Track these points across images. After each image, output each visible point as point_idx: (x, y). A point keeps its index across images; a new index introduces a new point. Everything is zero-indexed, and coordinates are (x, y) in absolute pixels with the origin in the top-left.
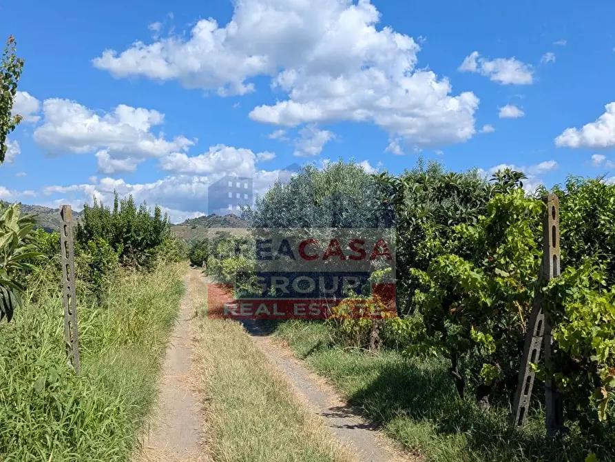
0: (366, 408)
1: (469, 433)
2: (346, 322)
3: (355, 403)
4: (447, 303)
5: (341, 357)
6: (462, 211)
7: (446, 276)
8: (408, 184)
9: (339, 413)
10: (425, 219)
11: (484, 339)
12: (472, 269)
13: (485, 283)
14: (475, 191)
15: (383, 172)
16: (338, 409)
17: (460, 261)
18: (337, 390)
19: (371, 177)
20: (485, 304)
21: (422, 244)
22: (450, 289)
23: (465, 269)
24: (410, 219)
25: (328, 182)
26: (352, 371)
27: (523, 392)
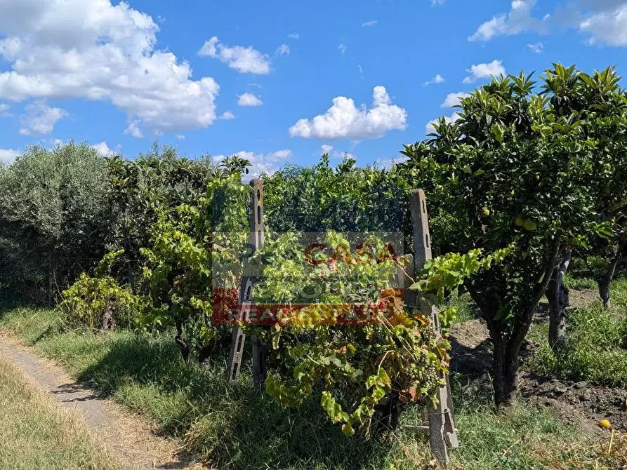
0: (96, 381)
1: (188, 388)
2: (79, 307)
3: (85, 379)
4: (171, 277)
5: (71, 339)
6: (193, 195)
7: (171, 253)
8: (142, 168)
9: (68, 389)
10: (158, 202)
11: (202, 305)
12: (195, 244)
13: (205, 257)
14: (205, 176)
15: (116, 155)
16: (68, 385)
17: (185, 237)
18: (68, 369)
19: (104, 159)
20: (204, 274)
21: (154, 226)
22: (174, 264)
23: (188, 245)
24: (144, 202)
25: (58, 164)
26: (84, 350)
27: (236, 349)
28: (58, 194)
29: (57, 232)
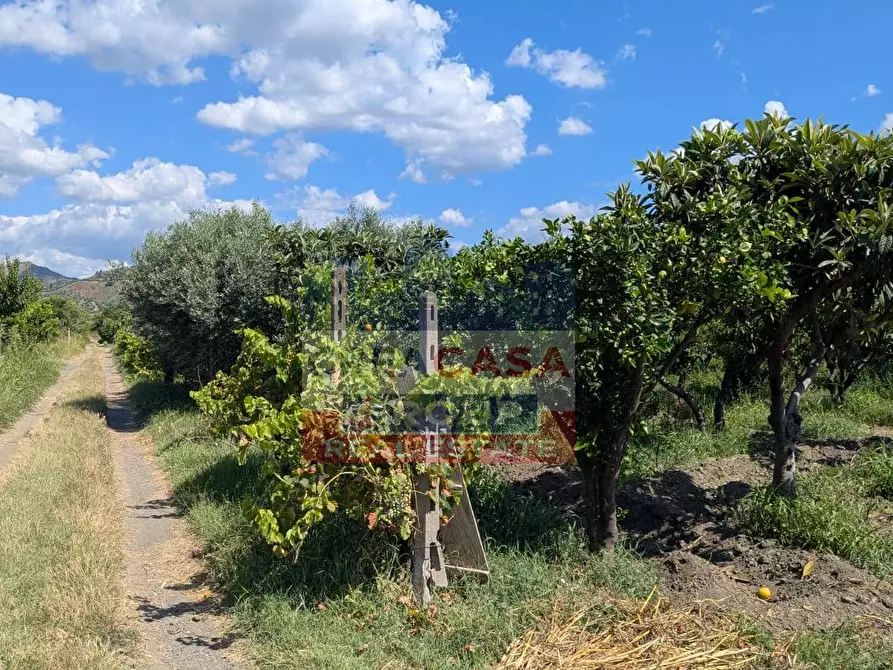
8: (307, 241)
9: (154, 505)
16: (158, 501)
28: (214, 272)
29: (210, 319)
